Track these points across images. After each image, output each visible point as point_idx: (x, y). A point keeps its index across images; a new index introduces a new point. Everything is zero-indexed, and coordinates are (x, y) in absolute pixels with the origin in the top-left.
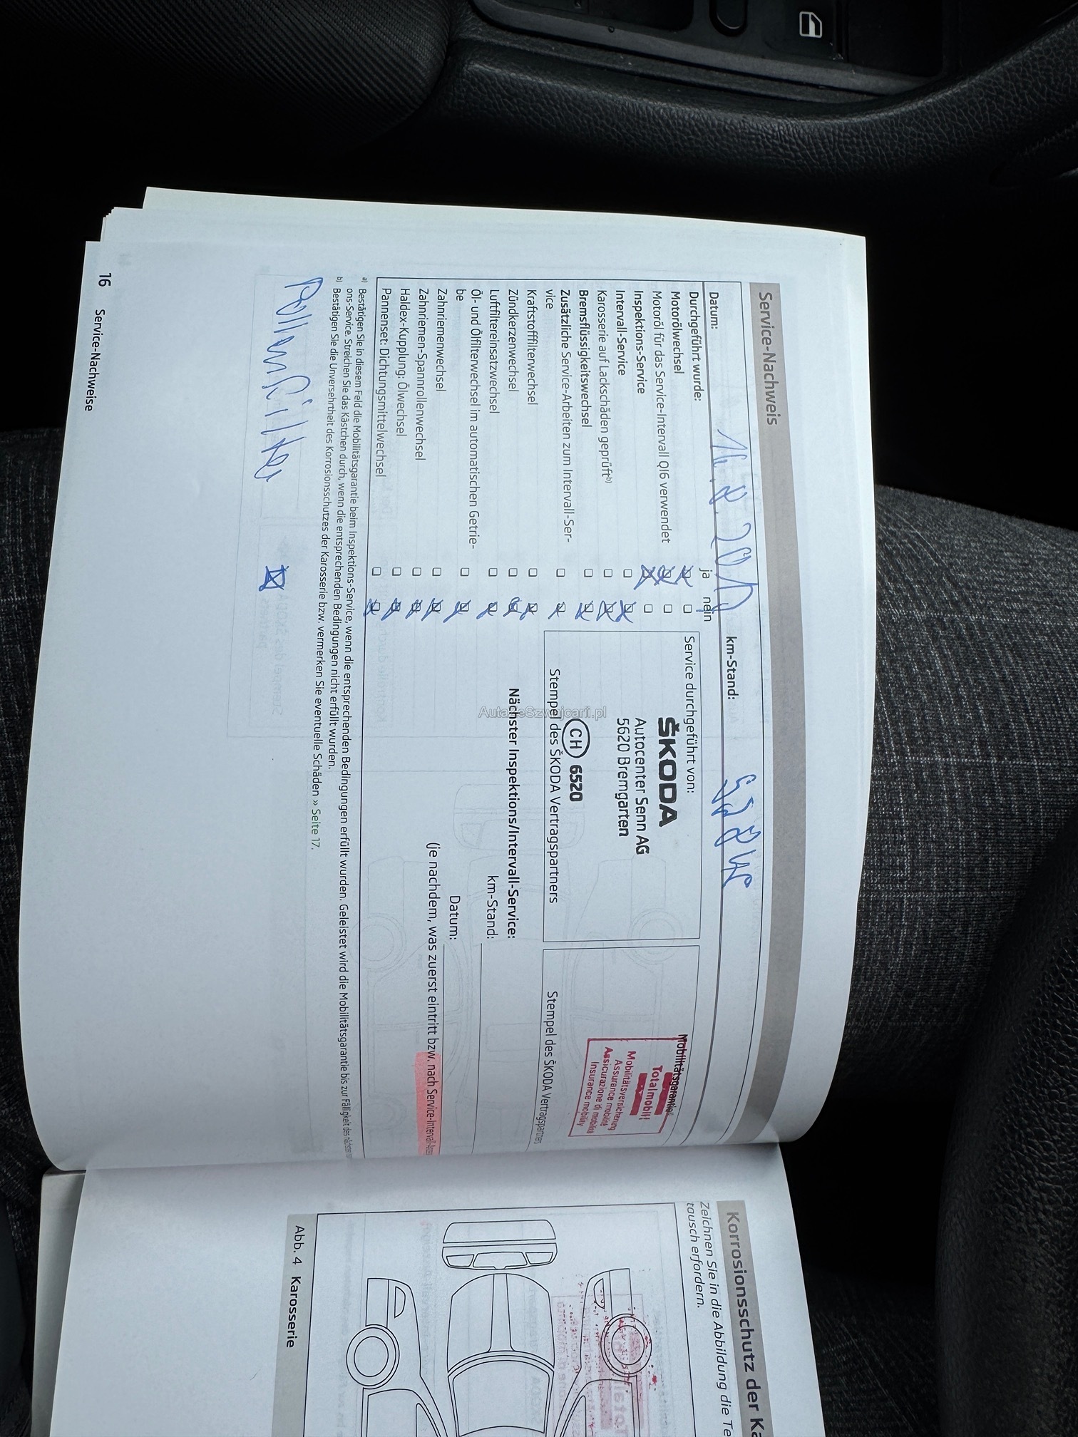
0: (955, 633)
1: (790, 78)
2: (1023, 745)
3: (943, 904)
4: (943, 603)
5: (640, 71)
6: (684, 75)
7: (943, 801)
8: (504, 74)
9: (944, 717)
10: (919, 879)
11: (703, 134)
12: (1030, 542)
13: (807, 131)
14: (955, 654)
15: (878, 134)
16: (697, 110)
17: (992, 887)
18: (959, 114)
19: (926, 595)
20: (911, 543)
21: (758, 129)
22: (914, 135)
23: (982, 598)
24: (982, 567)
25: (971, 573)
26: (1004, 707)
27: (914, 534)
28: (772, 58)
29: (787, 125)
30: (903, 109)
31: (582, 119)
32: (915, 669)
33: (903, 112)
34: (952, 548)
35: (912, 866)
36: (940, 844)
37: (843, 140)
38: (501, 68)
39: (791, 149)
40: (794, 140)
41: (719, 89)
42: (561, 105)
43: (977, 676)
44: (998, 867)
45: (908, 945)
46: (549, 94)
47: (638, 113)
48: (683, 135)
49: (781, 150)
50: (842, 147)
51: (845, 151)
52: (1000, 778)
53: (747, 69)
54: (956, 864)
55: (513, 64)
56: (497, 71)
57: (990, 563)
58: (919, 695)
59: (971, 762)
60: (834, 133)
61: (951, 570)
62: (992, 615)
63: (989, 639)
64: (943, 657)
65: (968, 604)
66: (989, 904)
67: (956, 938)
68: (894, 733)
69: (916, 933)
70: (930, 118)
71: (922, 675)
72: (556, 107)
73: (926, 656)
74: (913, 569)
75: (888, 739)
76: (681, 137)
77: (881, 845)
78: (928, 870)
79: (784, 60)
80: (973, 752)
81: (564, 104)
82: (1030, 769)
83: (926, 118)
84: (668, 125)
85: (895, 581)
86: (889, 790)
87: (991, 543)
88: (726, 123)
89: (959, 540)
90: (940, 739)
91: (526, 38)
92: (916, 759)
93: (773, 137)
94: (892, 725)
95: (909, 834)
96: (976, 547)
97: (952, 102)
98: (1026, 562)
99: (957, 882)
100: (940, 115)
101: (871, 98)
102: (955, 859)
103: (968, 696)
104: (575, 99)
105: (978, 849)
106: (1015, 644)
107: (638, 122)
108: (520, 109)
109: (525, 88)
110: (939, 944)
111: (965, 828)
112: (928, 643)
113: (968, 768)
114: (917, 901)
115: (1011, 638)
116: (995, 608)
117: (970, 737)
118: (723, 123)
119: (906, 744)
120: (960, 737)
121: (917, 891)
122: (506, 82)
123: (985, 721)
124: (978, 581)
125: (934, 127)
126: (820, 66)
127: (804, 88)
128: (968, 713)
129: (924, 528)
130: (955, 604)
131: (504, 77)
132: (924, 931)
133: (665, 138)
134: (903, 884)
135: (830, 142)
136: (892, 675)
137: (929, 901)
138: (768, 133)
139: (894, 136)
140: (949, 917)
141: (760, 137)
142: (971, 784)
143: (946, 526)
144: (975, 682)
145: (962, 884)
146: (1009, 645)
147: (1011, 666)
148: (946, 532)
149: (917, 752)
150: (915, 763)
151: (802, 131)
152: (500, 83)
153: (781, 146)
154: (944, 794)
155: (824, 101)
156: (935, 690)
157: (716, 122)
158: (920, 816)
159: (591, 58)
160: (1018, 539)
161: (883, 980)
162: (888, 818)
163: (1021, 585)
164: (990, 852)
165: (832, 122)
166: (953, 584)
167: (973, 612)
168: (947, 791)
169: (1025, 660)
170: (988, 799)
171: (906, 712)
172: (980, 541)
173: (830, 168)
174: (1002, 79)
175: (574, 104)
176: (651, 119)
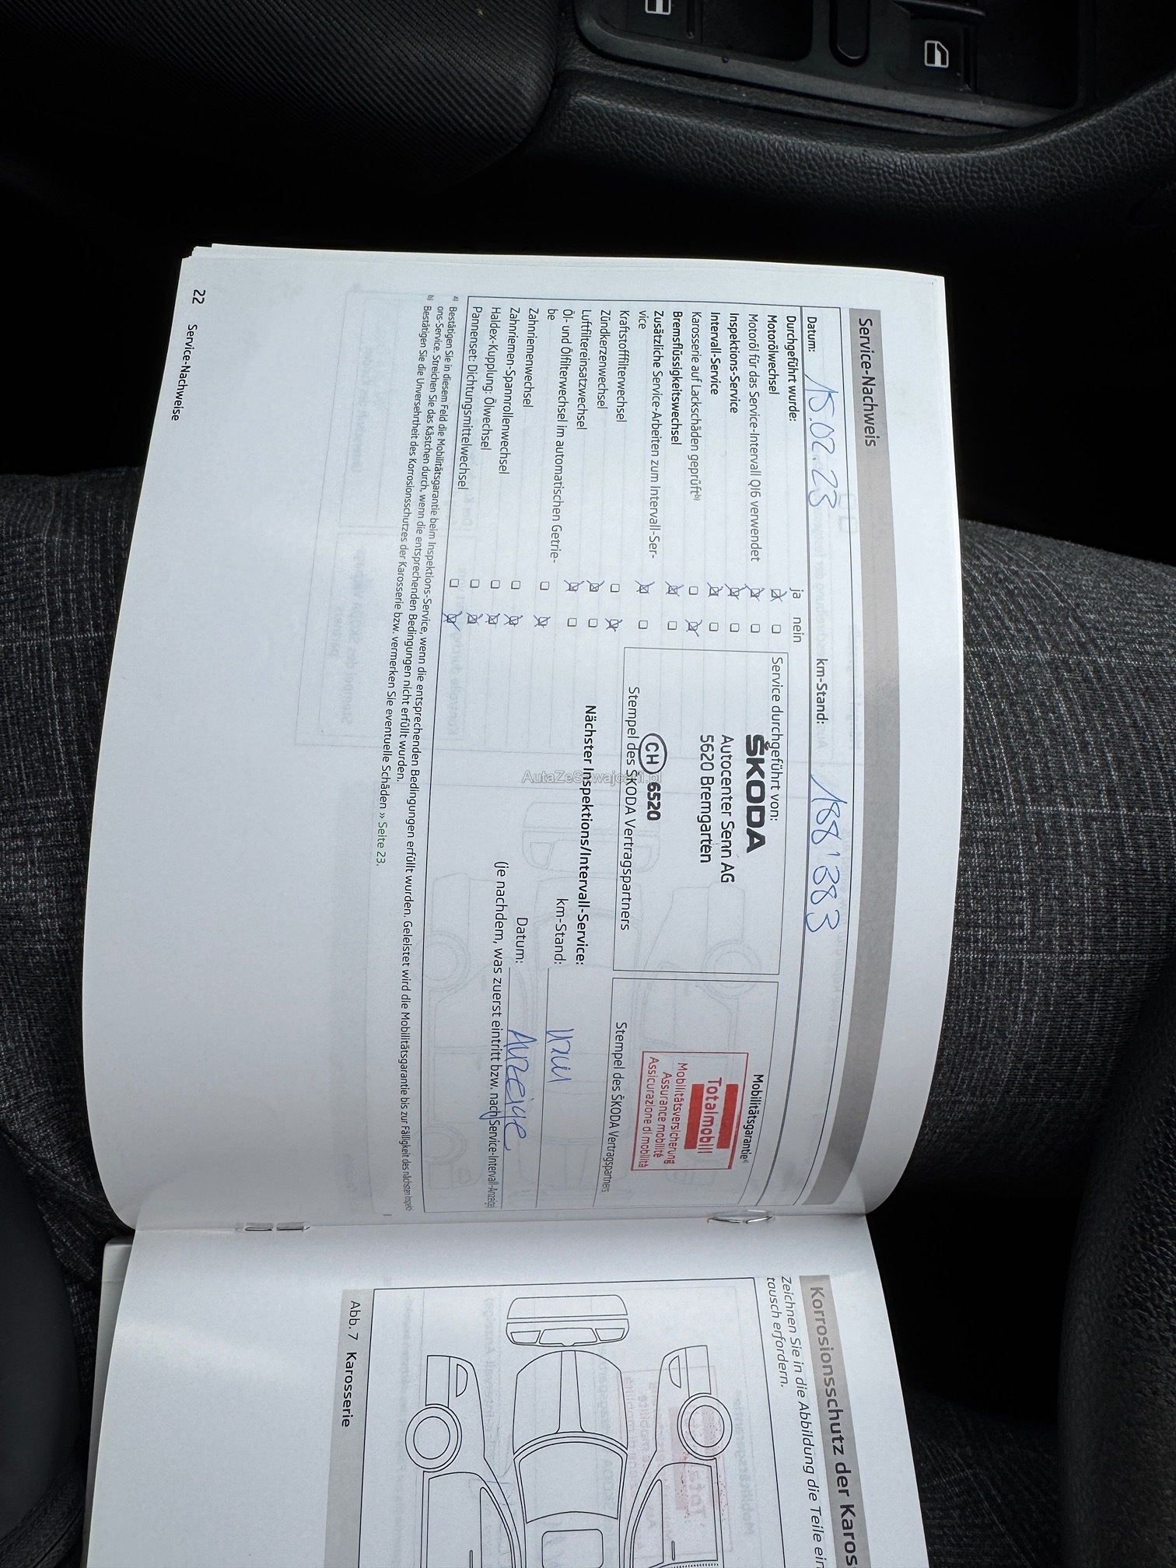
0: (1082, 676)
1: (915, 110)
2: (1156, 795)
3: (1067, 967)
4: (1068, 644)
5: (755, 102)
6: (800, 106)
7: (1067, 855)
8: (613, 106)
9: (1068, 764)
10: (1040, 939)
11: (820, 168)
12: (1166, 584)
13: (932, 165)
14: (1081, 697)
15: (1008, 169)
16: (814, 143)
17: (1120, 950)
18: (1095, 147)
19: (1050, 636)
20: (1033, 581)
21: (880, 164)
22: (1047, 170)
23: (1112, 639)
24: (1113, 608)
25: (1100, 614)
26: (1135, 754)
27: (1038, 574)
28: (895, 89)
29: (910, 159)
30: (1035, 142)
31: (693, 154)
32: (1038, 713)
33: (1035, 146)
34: (1080, 588)
35: (1033, 925)
36: (1062, 901)
37: (969, 174)
38: (609, 100)
39: (915, 184)
40: (917, 175)
41: (838, 122)
42: (671, 138)
43: (1106, 721)
44: (1128, 928)
45: (1028, 1011)
46: (660, 127)
47: (752, 147)
48: (799, 169)
49: (904, 186)
50: (969, 183)
51: (972, 187)
52: (1130, 830)
53: (869, 101)
54: (1081, 923)
55: (622, 95)
56: (605, 102)
57: (1122, 604)
58: (1041, 740)
59: (1098, 813)
60: (960, 168)
61: (1078, 610)
62: (1123, 657)
63: (1119, 683)
64: (1068, 699)
65: (1096, 646)
66: (1116, 968)
67: (1081, 1004)
68: (1014, 781)
69: (1037, 998)
70: (1064, 152)
71: (1044, 719)
72: (666, 140)
73: (1049, 699)
74: (1036, 608)
75: (1006, 787)
76: (797, 171)
77: (998, 901)
78: (1050, 929)
79: (908, 91)
80: (1100, 802)
81: (674, 136)
82: (1164, 821)
83: (1059, 151)
84: (783, 159)
85: (1016, 621)
86: (1008, 842)
87: (1123, 584)
88: (845, 157)
89: (1087, 580)
90: (1064, 787)
91: (636, 68)
92: (1037, 808)
93: (895, 172)
94: (1011, 772)
95: (1030, 889)
96: (1106, 588)
97: (1087, 134)
98: (1161, 603)
99: (1082, 943)
100: (1074, 148)
101: (1000, 131)
102: (1080, 918)
103: (1095, 743)
104: (686, 131)
105: (1105, 908)
106: (1147, 688)
107: (751, 156)
108: (628, 143)
109: (634, 120)
110: (1063, 1011)
111: (1090, 884)
112: (1051, 687)
113: (1094, 819)
114: (1038, 964)
115: (1143, 682)
116: (1126, 650)
117: (1098, 786)
118: (842, 157)
119: (1026, 792)
120: (1086, 785)
121: (1038, 952)
122: (614, 113)
123: (1114, 768)
124: (1107, 622)
125: (1068, 161)
126: (946, 97)
127: (929, 120)
128: (1095, 760)
129: (1048, 568)
130: (1082, 645)
131: (613, 109)
132: (1046, 996)
133: (780, 172)
134: (1023, 944)
135: (956, 176)
136: (1011, 719)
137: (1051, 964)
138: (889, 168)
139: (1025, 171)
140: (1074, 981)
141: (881, 172)
142: (1098, 837)
143: (1073, 566)
144: (1102, 727)
145: (1088, 945)
146: (1140, 689)
147: (1143, 711)
148: (1073, 572)
149: (1038, 802)
150: (1037, 813)
151: (926, 165)
152: (608, 115)
153: (904, 181)
154: (1068, 847)
155: (950, 134)
156: (1059, 735)
157: (835, 156)
158: (1041, 870)
159: (701, 89)
160: (1152, 581)
161: (1001, 1049)
162: (1006, 872)
163: (1155, 627)
164: (1119, 910)
165: (959, 155)
166: (1079, 624)
167: (1101, 654)
168: (1071, 844)
169: (1158, 704)
170: (1117, 853)
171: (1027, 758)
172: (1111, 583)
173: (956, 204)
174: (1142, 110)
175: (685, 137)
176: (767, 154)
